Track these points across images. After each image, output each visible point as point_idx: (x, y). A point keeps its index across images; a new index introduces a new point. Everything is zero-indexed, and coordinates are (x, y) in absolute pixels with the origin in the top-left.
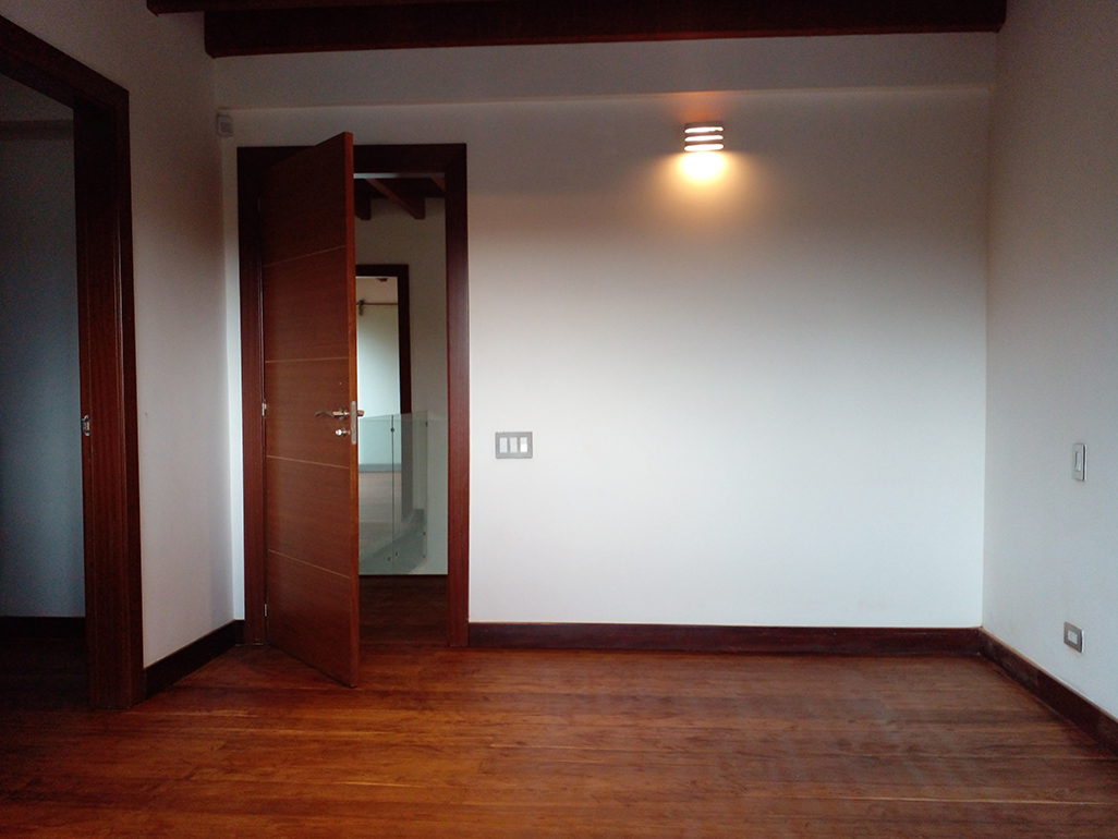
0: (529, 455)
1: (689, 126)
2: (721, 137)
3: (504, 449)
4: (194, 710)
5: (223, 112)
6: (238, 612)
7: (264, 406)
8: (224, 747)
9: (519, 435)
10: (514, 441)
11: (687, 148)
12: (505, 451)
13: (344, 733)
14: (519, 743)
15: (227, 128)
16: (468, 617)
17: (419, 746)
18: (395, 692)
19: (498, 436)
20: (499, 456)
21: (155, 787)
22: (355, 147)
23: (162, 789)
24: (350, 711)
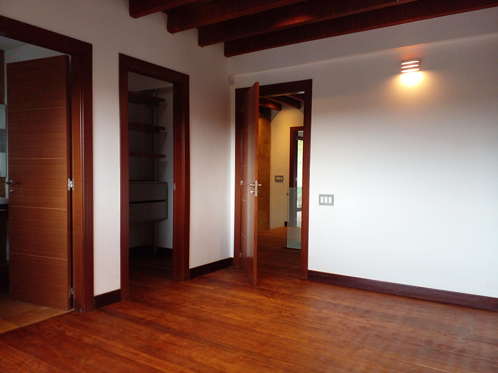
0: (332, 204)
1: (403, 62)
2: (418, 65)
3: (322, 201)
4: (199, 285)
5: (231, 77)
6: (232, 255)
7: (242, 182)
8: (199, 297)
9: (328, 196)
10: (326, 198)
11: (402, 71)
12: (323, 202)
13: (238, 300)
14: (292, 315)
15: (232, 83)
16: (307, 267)
17: (258, 309)
18: (267, 290)
19: (320, 196)
20: (320, 204)
21: (170, 305)
22: (260, 86)
23: (171, 306)
24: (246, 293)
